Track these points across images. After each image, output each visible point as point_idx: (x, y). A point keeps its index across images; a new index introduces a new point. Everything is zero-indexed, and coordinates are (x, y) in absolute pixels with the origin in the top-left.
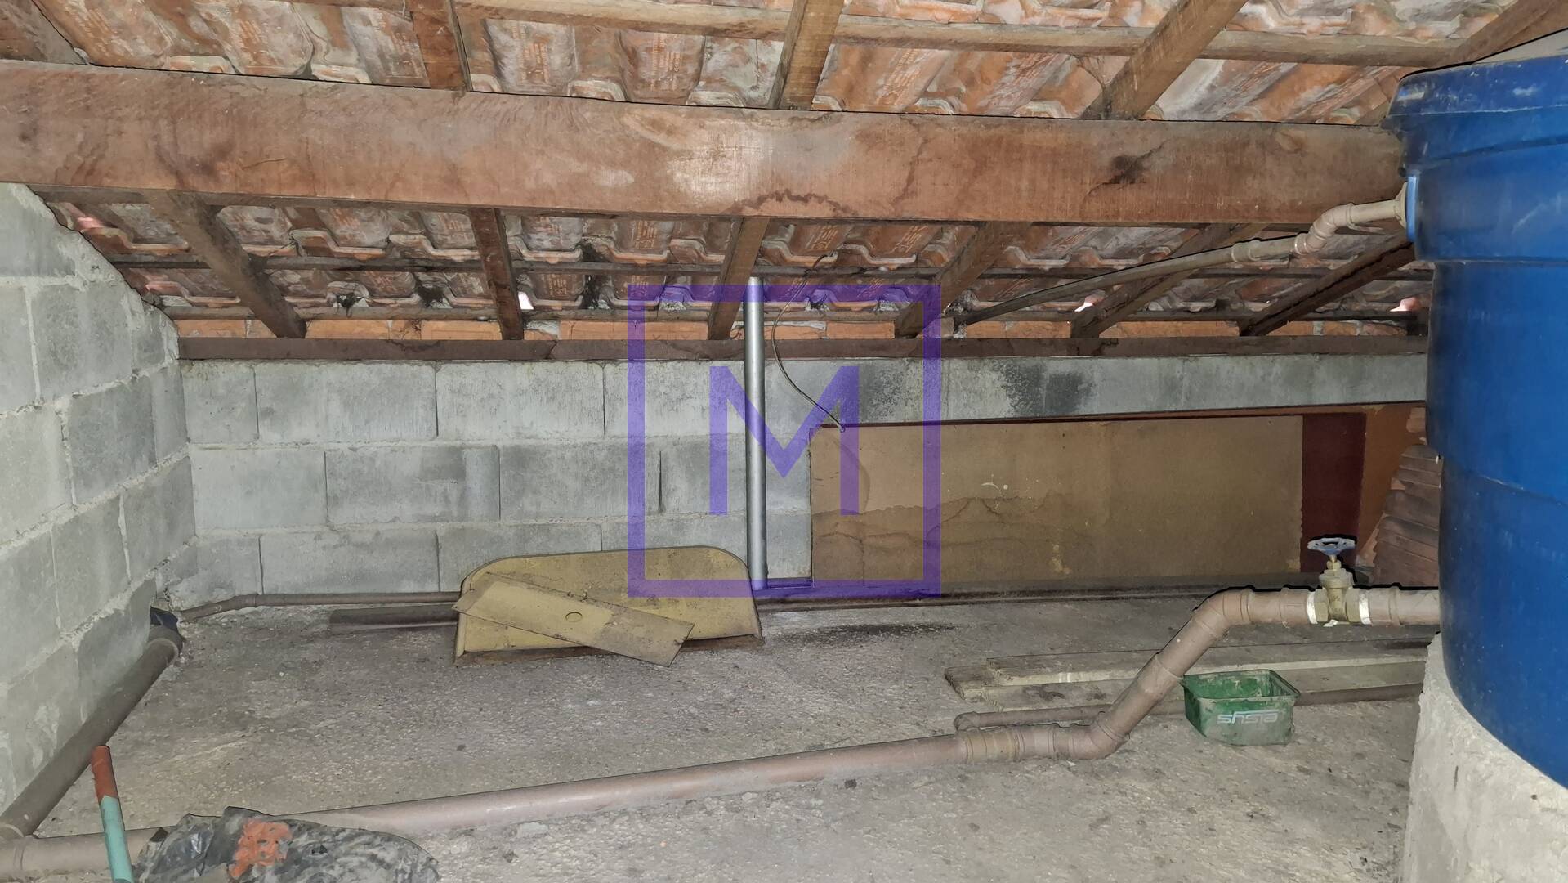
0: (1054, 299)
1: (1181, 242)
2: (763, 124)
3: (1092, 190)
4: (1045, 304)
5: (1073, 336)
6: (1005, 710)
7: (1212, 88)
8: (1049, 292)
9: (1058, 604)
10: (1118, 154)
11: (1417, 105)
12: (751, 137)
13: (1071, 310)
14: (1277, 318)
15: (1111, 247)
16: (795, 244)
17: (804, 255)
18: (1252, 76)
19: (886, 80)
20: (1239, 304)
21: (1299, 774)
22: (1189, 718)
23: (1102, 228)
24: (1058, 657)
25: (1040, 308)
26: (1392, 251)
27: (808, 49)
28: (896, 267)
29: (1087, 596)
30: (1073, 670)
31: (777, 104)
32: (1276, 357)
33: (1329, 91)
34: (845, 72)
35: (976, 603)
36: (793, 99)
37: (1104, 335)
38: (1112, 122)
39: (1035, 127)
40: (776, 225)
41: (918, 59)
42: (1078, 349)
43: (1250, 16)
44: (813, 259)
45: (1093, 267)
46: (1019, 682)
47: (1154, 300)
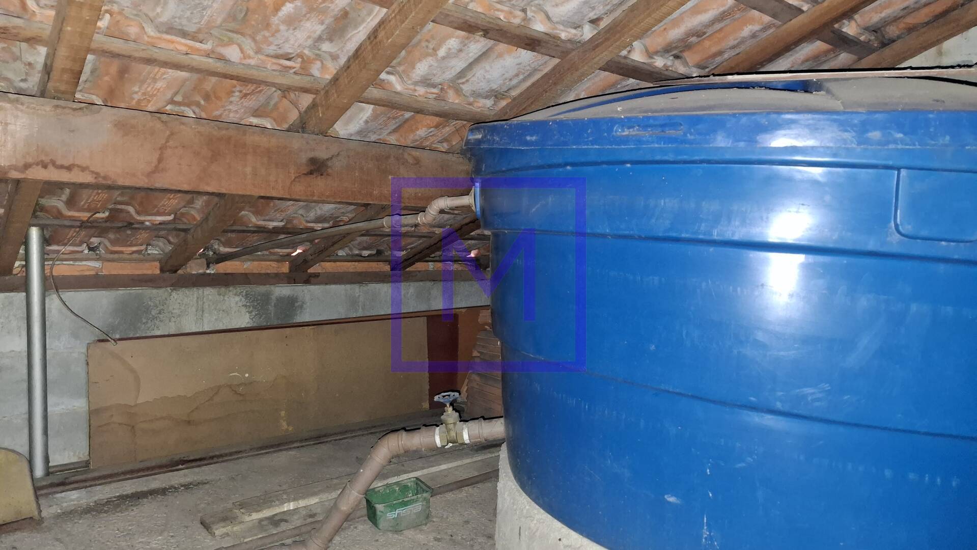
0: (278, 247)
1: (355, 214)
2: (28, 107)
3: (295, 178)
4: (271, 250)
5: (290, 271)
6: (245, 541)
7: (367, 122)
8: (273, 243)
9: (284, 452)
10: (312, 156)
11: (479, 142)
12: (16, 117)
13: (289, 255)
14: (410, 260)
15: (312, 215)
16: (71, 202)
17: (79, 211)
18: (389, 118)
19: (140, 88)
20: (389, 252)
21: (435, 542)
22: (369, 518)
23: (305, 203)
24: (285, 492)
25: (268, 253)
26: (467, 224)
27: (66, 54)
28: (158, 222)
29: (304, 444)
30: (294, 500)
31: (43, 94)
32: (411, 283)
33: (431, 132)
34: (106, 78)
35: (227, 461)
36: (57, 91)
37: (311, 271)
38: (306, 135)
39: (254, 133)
40: (52, 188)
41: (165, 76)
42: (294, 280)
43: (386, 81)
44: (88, 215)
45: (301, 227)
46: (256, 516)
47: (340, 249)
